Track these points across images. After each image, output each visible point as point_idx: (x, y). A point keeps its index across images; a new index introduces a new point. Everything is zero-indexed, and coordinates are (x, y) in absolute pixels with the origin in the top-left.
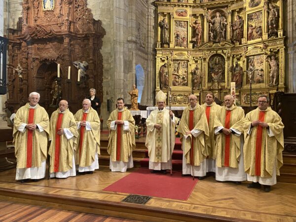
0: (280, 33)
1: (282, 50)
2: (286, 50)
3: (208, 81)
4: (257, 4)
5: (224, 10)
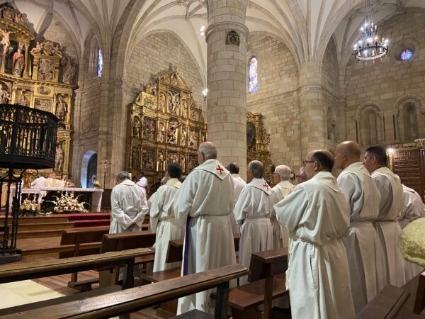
0: (68, 126)
1: (68, 141)
2: (71, 142)
4: (47, 93)
5: (8, 84)
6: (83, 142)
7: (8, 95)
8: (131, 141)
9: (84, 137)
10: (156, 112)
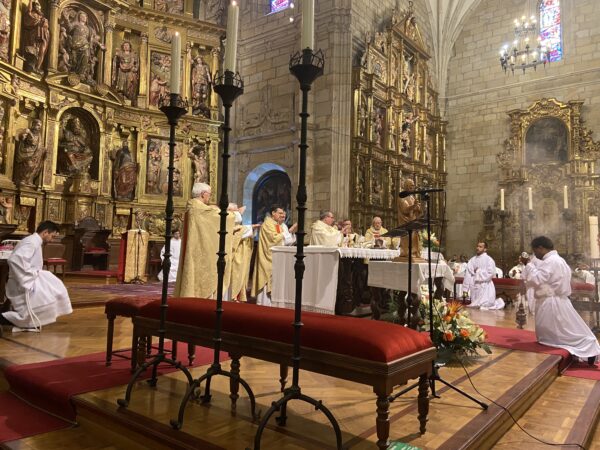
0: (215, 113)
1: (215, 144)
3: (58, 172)
5: (97, 14)
6: (245, 147)
7: (98, 37)
8: (357, 147)
9: (249, 137)
10: (387, 89)
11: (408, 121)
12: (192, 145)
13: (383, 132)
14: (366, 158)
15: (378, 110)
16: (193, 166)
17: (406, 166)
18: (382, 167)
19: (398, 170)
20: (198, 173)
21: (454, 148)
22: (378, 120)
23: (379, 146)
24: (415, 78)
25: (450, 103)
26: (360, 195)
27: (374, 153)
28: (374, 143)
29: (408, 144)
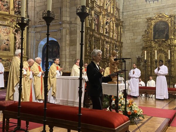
8: (88, 31)
9: (41, 26)
10: (100, 7)
11: (108, 21)
12: (14, 28)
13: (98, 25)
14: (91, 36)
15: (96, 16)
16: (15, 38)
17: (107, 40)
18: (97, 40)
19: (104, 41)
20: (18, 41)
21: (125, 32)
22: (96, 20)
23: (96, 31)
24: (111, 3)
25: (124, 14)
26: (89, 52)
27: (94, 34)
28: (94, 30)
29: (108, 30)
